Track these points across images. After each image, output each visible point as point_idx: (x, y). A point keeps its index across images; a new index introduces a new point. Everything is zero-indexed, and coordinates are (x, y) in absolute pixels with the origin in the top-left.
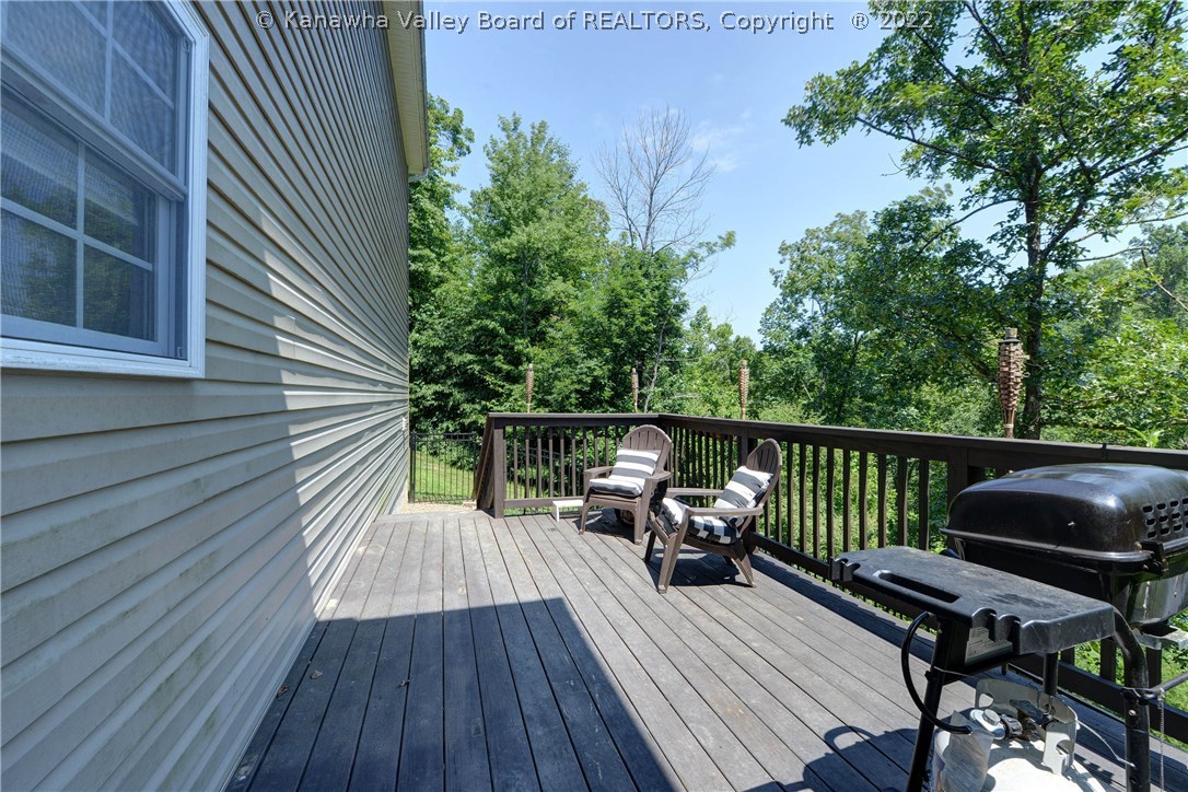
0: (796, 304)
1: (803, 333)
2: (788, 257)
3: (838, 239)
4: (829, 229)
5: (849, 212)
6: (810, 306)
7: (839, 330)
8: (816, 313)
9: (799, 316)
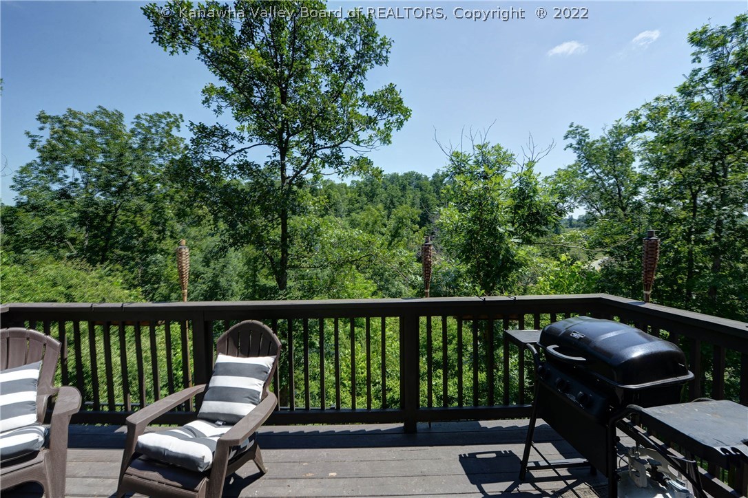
0: (57, 169)
1: (63, 194)
2: (48, 126)
3: (98, 125)
4: (92, 117)
5: (110, 109)
6: (71, 173)
7: (99, 196)
8: (77, 180)
9: (60, 180)
